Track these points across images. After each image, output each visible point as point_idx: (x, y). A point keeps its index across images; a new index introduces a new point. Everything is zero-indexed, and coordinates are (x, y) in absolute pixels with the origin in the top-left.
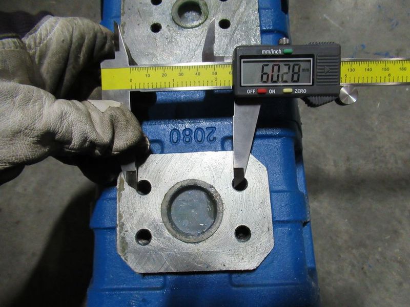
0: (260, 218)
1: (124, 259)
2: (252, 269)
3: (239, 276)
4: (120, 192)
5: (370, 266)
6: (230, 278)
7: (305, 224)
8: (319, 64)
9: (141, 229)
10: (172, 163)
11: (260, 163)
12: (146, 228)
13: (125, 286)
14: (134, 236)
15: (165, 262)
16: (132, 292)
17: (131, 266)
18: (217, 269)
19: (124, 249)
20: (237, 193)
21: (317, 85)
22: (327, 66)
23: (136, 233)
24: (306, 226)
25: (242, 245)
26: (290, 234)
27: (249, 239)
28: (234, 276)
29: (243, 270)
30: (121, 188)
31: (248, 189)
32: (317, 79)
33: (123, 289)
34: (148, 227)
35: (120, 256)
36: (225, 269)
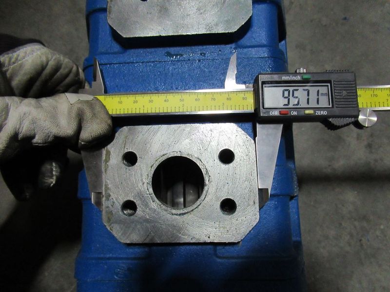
0: (246, 191)
1: (109, 229)
2: (237, 242)
3: (224, 248)
4: (106, 163)
5: (368, 240)
6: (215, 250)
7: (292, 198)
8: (337, 88)
9: (126, 200)
10: (159, 134)
11: (248, 136)
12: (132, 199)
13: (111, 255)
14: (119, 207)
15: (150, 233)
16: (118, 261)
17: (116, 235)
18: (202, 241)
19: (109, 220)
20: (223, 166)
21: (337, 107)
22: (344, 90)
23: (121, 204)
24: (293, 201)
25: (227, 217)
26: (276, 208)
27: (234, 212)
28: (219, 248)
29: (227, 242)
30: (108, 159)
31: (234, 162)
32: (336, 101)
33: (109, 259)
34: (134, 198)
35: (105, 226)
36: (209, 241)
